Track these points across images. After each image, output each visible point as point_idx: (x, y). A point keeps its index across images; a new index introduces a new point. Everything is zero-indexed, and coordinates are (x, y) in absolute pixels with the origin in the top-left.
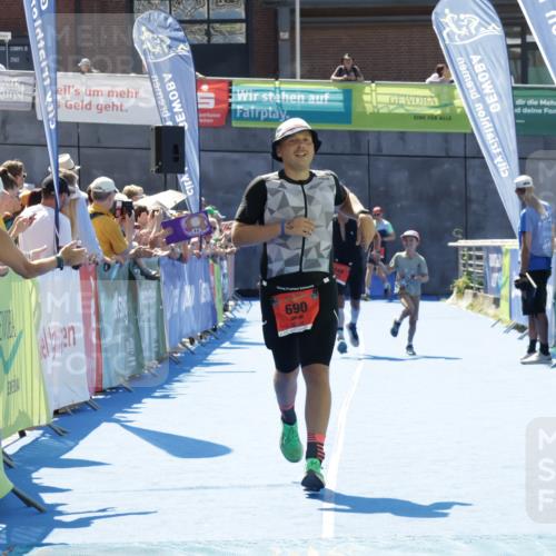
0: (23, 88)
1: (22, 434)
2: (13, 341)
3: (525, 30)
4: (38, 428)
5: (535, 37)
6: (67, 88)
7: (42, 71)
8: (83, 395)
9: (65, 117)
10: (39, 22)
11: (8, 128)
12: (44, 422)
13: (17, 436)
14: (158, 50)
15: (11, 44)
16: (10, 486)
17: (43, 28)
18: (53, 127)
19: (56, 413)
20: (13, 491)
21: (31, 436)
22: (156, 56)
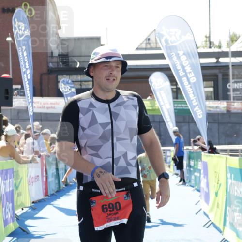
0: (24, 102)
1: (22, 209)
2: (19, 180)
3: (177, 84)
4: (27, 207)
5: (179, 86)
6: (38, 102)
7: (28, 97)
8: (41, 196)
9: (36, 111)
10: (27, 82)
11: (20, 114)
12: (29, 205)
13: (21, 209)
14: (66, 90)
15: (21, 89)
16: (18, 225)
17: (28, 84)
18: (32, 114)
19: (33, 202)
20: (19, 227)
21: (25, 210)
22: (66, 92)
